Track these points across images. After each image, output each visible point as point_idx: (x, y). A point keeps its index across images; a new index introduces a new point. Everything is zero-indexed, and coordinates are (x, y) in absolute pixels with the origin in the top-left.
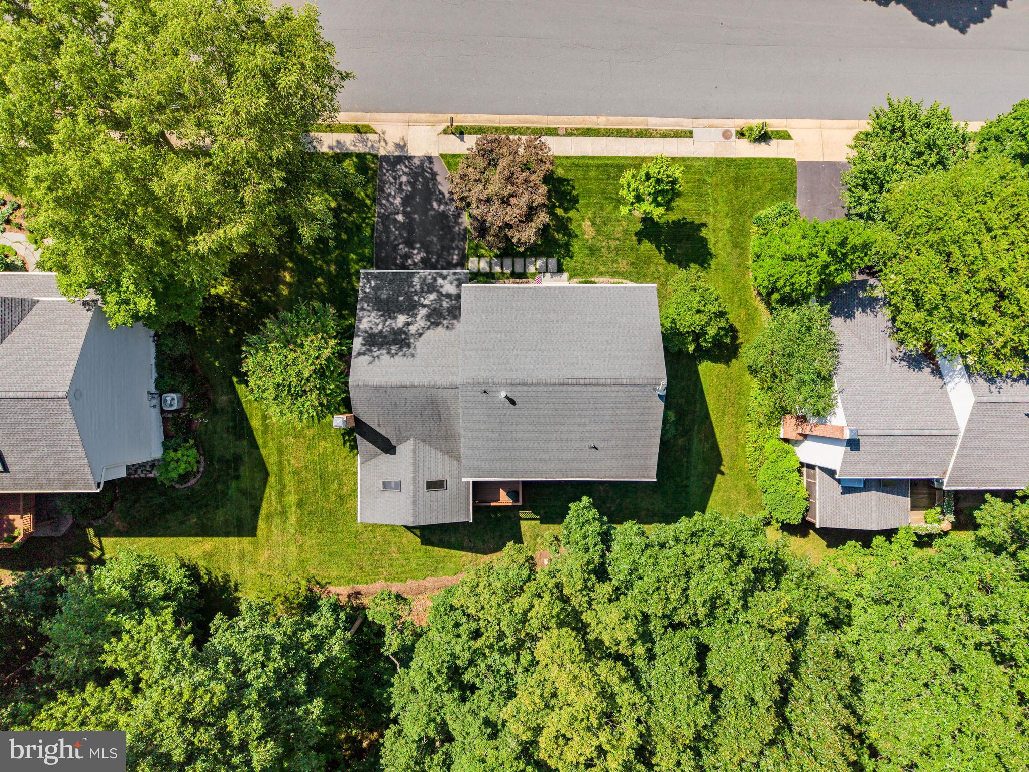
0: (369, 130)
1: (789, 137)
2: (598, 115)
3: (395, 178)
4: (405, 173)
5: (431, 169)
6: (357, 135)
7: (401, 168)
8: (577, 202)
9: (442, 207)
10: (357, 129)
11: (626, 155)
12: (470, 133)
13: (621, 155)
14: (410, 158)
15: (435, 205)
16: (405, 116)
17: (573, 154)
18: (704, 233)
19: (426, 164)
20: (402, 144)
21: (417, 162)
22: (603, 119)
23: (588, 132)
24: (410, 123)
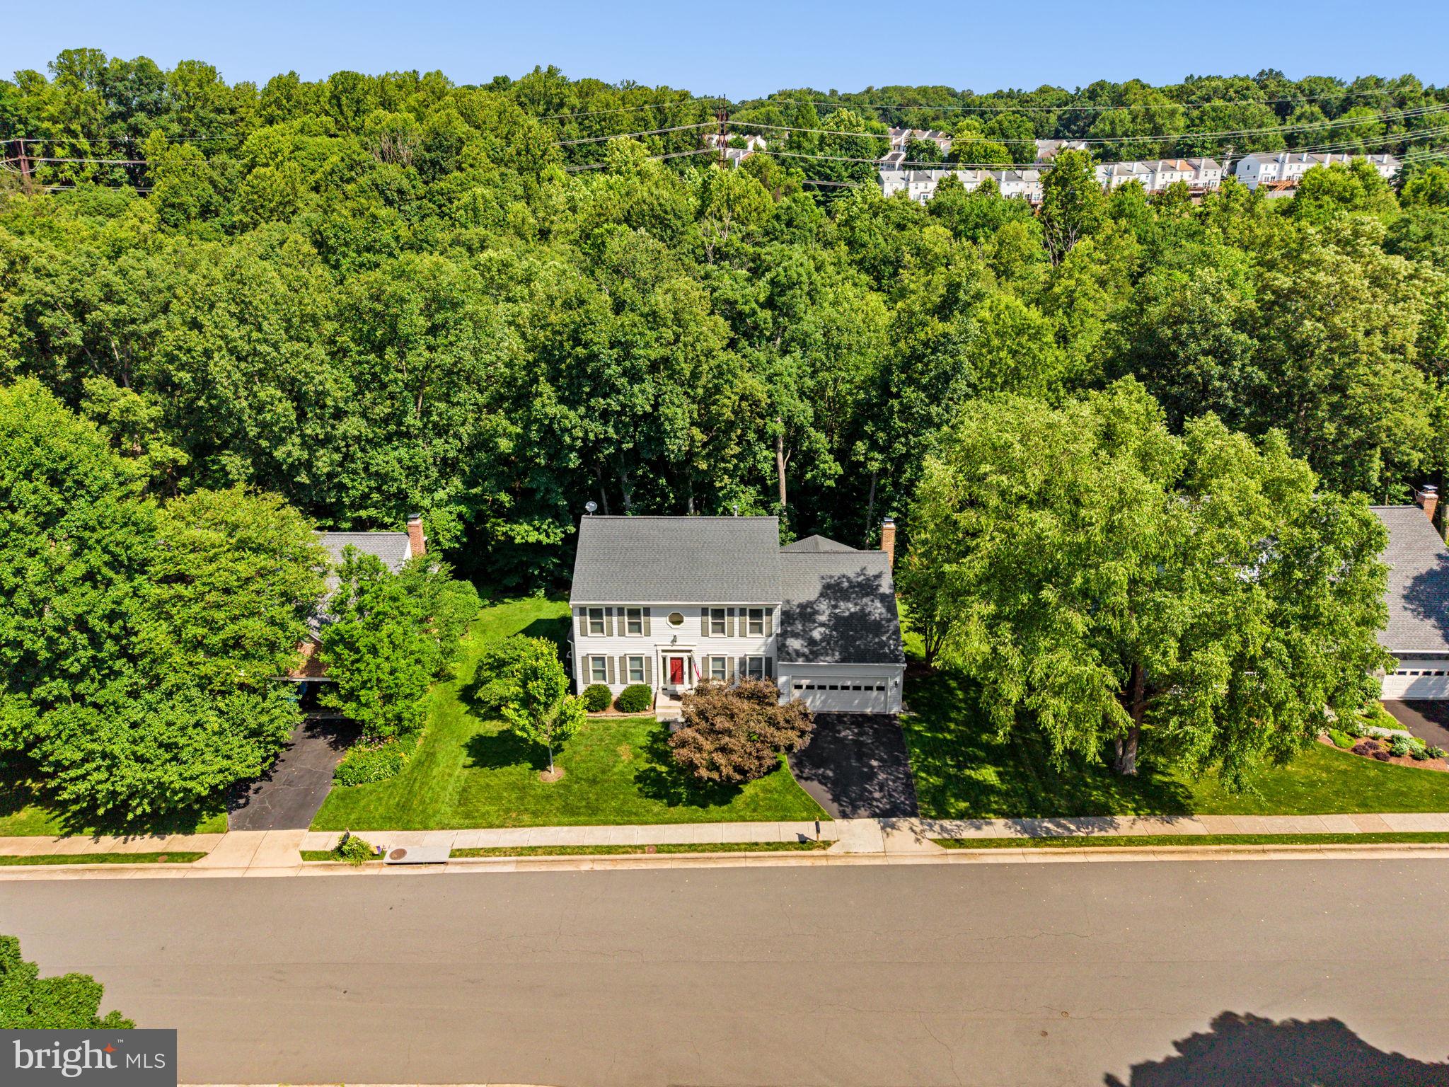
0: (943, 843)
1: (303, 854)
2: (592, 872)
3: (891, 796)
4: (877, 800)
5: (841, 805)
6: (958, 836)
7: (884, 805)
8: (636, 777)
9: (821, 771)
10: (960, 843)
11: (558, 828)
12: (790, 843)
13: (566, 828)
14: (874, 815)
15: (830, 774)
16: (891, 862)
17: (636, 827)
18: (470, 761)
19: (848, 810)
20: (889, 830)
21: (862, 811)
22: (585, 867)
23: (610, 850)
24: (885, 854)
